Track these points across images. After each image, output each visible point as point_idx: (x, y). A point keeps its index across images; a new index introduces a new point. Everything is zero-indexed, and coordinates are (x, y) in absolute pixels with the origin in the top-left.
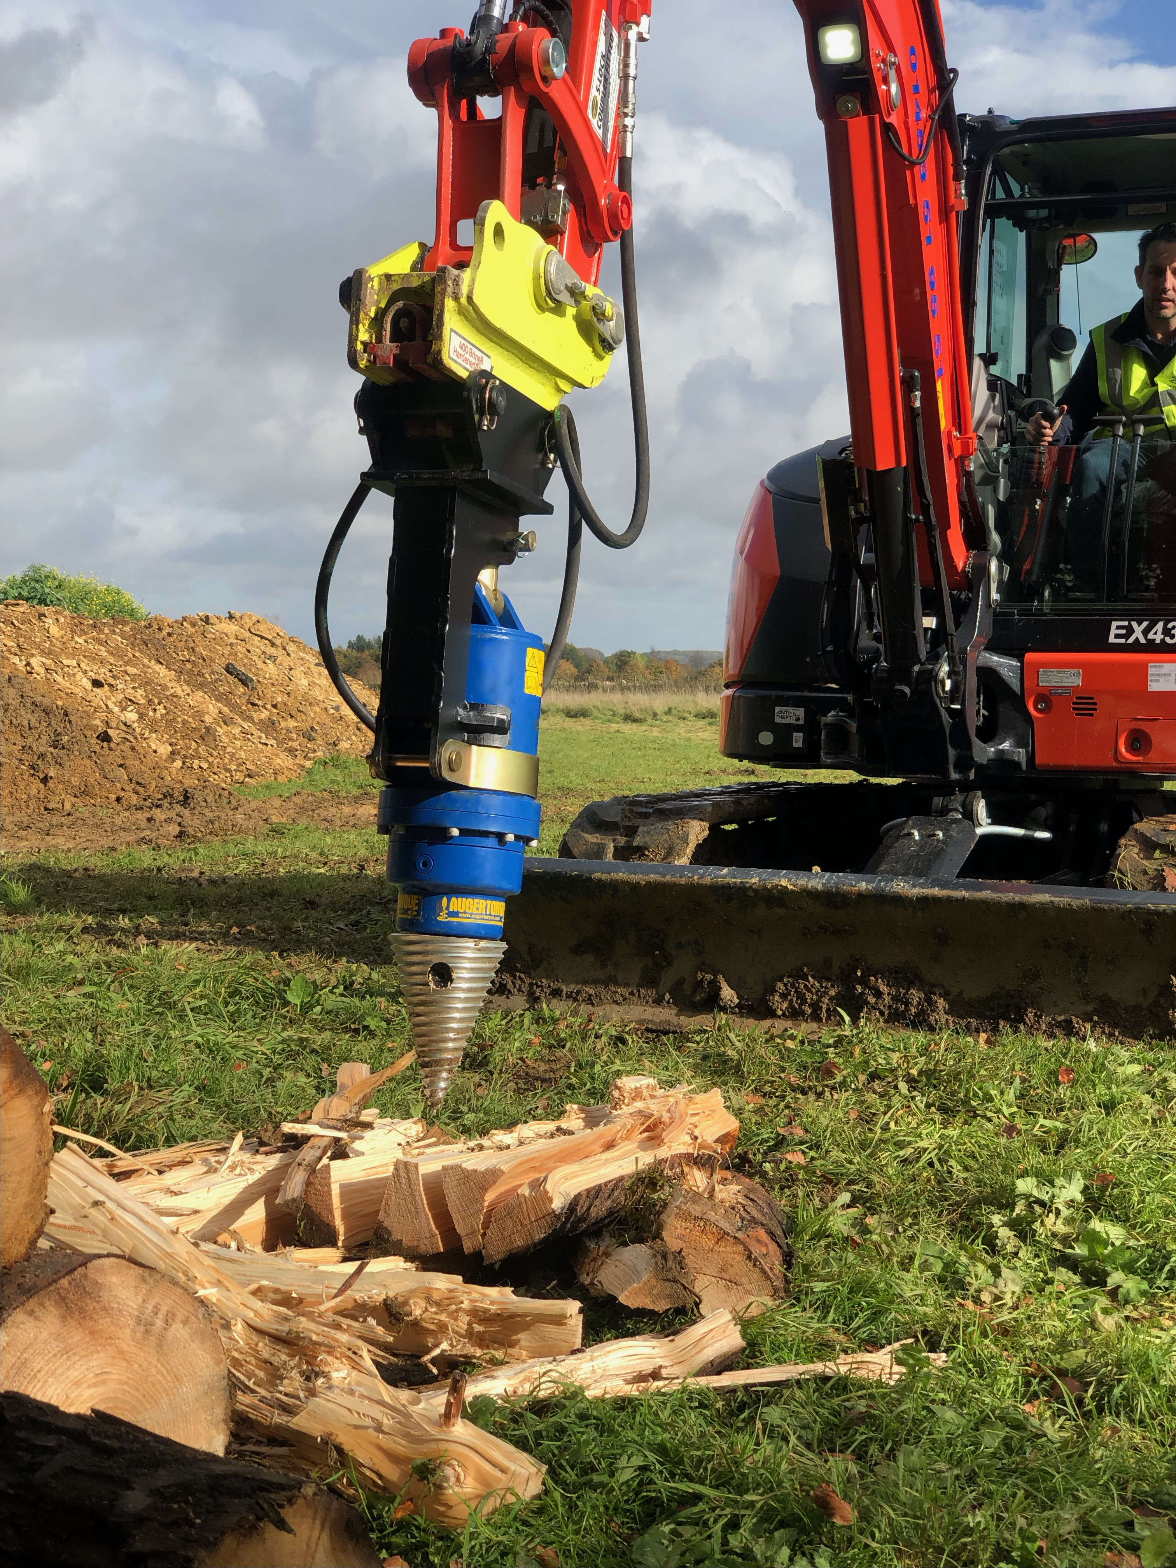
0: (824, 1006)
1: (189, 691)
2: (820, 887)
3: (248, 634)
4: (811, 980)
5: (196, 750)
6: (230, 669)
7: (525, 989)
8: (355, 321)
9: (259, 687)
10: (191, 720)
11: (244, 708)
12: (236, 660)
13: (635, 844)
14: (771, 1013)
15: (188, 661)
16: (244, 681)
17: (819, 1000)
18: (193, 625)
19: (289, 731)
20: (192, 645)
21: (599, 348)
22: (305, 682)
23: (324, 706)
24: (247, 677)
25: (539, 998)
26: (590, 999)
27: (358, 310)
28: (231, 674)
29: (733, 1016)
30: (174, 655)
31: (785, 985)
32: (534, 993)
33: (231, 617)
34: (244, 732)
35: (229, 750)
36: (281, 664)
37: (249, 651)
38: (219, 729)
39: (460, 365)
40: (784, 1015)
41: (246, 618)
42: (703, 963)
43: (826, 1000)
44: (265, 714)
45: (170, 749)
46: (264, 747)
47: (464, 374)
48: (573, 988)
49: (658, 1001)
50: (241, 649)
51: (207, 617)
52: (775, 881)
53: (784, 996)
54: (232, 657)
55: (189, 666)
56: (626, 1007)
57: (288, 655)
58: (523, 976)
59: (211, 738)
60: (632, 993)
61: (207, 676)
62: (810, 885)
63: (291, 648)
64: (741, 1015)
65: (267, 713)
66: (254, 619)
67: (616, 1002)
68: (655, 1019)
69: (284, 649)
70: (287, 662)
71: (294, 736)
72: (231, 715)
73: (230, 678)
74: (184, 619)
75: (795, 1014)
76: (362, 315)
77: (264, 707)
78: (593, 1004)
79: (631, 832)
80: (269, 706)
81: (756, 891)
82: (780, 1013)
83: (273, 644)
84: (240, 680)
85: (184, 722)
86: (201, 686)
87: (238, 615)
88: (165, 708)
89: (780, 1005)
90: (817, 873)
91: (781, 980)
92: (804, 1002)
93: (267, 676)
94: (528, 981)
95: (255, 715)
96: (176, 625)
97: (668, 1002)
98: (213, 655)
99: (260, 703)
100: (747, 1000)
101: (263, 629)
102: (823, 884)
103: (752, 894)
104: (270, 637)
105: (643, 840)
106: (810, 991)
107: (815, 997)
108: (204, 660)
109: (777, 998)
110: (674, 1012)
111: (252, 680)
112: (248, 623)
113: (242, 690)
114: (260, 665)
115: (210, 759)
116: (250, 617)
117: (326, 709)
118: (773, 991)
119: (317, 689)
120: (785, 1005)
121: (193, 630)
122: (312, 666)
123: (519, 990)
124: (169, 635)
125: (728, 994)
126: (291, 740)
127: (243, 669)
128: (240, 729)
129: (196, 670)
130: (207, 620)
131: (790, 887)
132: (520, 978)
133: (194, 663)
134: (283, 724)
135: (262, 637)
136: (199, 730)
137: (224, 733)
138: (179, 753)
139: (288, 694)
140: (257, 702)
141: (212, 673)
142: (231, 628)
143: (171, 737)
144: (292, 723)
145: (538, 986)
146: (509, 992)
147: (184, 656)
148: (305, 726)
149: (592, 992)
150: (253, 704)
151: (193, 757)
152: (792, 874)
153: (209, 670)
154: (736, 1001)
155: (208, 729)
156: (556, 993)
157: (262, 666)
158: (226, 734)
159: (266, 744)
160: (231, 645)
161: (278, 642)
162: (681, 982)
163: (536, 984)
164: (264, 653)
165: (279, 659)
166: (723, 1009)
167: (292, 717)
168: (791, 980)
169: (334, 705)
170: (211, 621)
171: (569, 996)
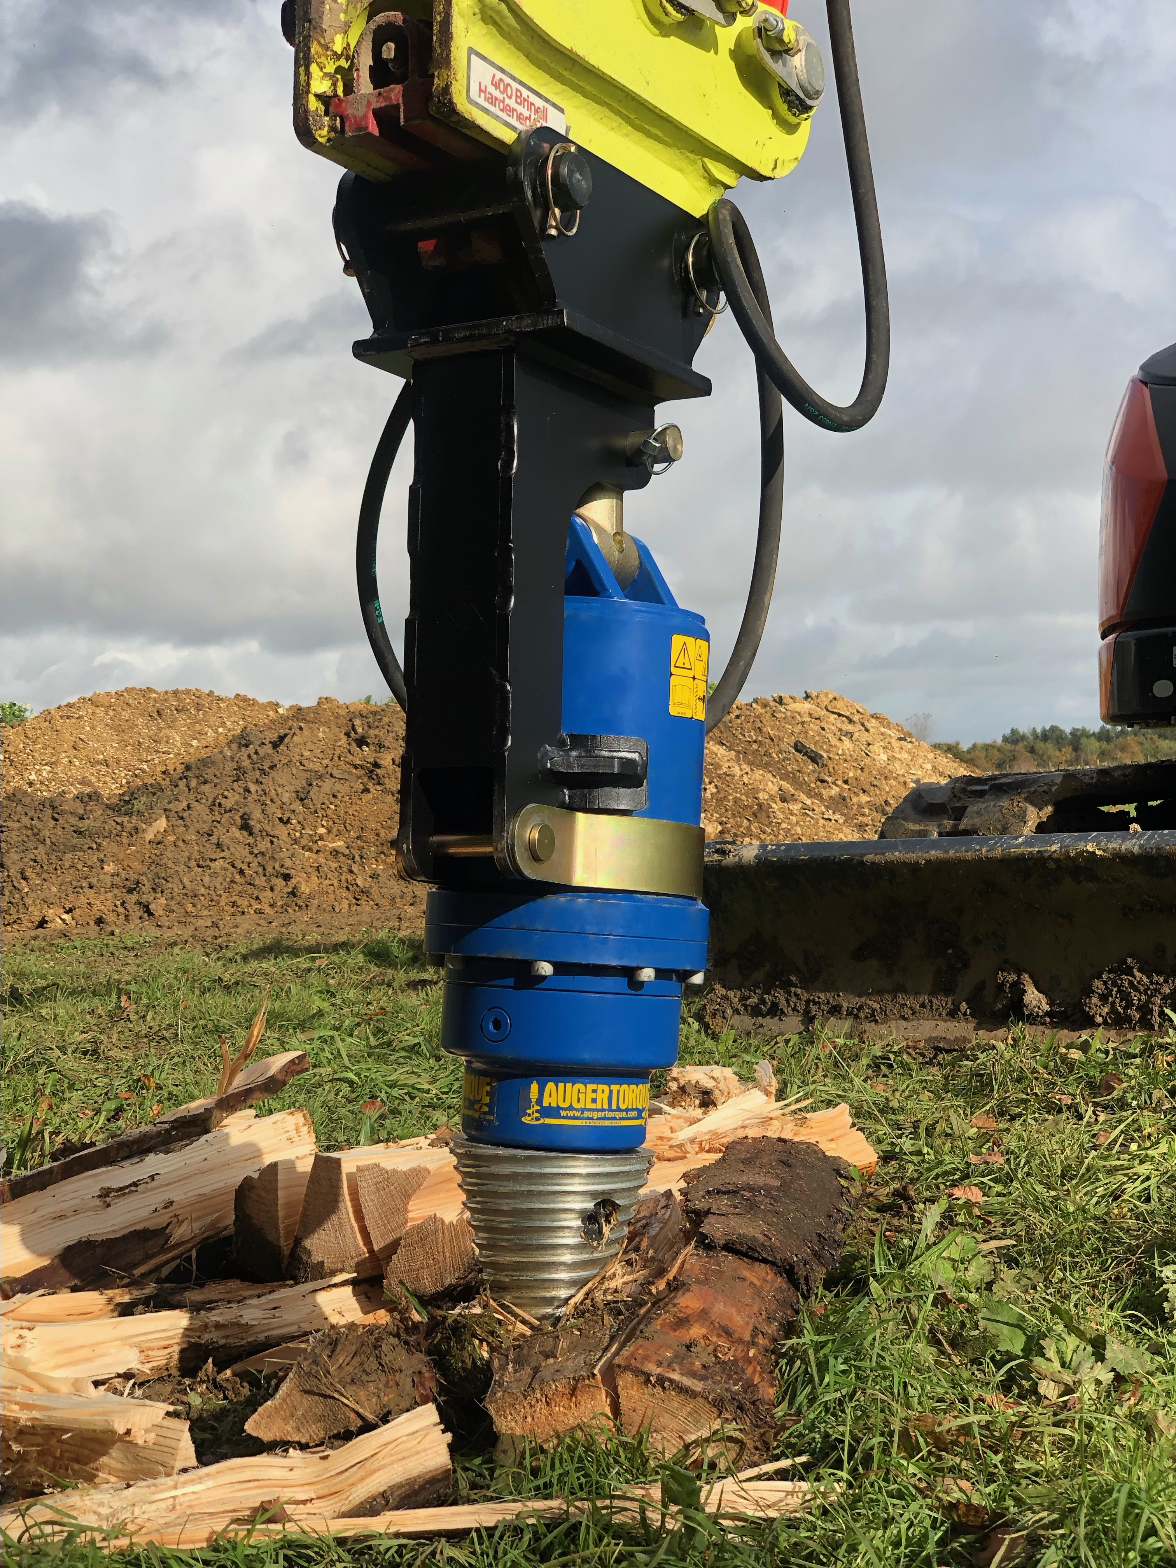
0: (1156, 1009)
1: (748, 770)
2: (1136, 850)
3: (824, 712)
4: (1138, 974)
5: (748, 828)
6: (799, 747)
7: (801, 1007)
8: (303, 61)
9: (830, 763)
10: (743, 797)
11: (813, 785)
12: (806, 738)
13: (962, 827)
14: (1088, 1022)
15: (755, 742)
16: (814, 758)
17: (1149, 1001)
18: (765, 705)
19: (860, 806)
20: (760, 725)
21: (783, 108)
22: (884, 757)
23: (902, 779)
24: (816, 753)
25: (814, 1017)
26: (873, 1015)
27: (307, 39)
28: (799, 751)
29: (1042, 1028)
30: (740, 736)
31: (1105, 983)
32: (809, 1012)
33: (807, 697)
34: (805, 807)
35: (784, 825)
36: (858, 740)
37: (823, 729)
38: (773, 805)
39: (497, 117)
40: (1105, 1022)
41: (822, 696)
42: (1006, 962)
43: (1157, 1000)
44: (835, 791)
45: (720, 828)
46: (826, 823)
47: (508, 136)
48: (856, 1001)
49: (953, 1014)
50: (814, 727)
51: (781, 698)
52: (1081, 846)
53: (1104, 998)
54: (802, 735)
55: (755, 746)
56: (915, 1023)
57: (867, 730)
58: (799, 991)
59: (764, 814)
60: (923, 1006)
61: (774, 755)
62: (1123, 848)
63: (872, 724)
64: (1053, 1025)
65: (838, 789)
66: (831, 697)
67: (903, 1018)
68: (948, 1036)
69: (863, 725)
70: (865, 737)
71: (867, 811)
72: (793, 791)
73: (799, 756)
74: (756, 701)
75: (1118, 1022)
76: (315, 48)
77: (834, 783)
78: (876, 1022)
79: (959, 814)
80: (840, 783)
81: (1057, 861)
82: (1099, 1020)
83: (851, 721)
84: (809, 757)
85: (736, 800)
86: (766, 766)
87: (814, 694)
88: (716, 786)
89: (1100, 1011)
90: (1136, 832)
91: (1099, 977)
92: (1130, 1004)
93: (840, 752)
94: (805, 996)
95: (823, 792)
96: (744, 708)
97: (965, 1014)
98: (782, 734)
99: (829, 779)
100: (1059, 1005)
101: (840, 707)
102: (1140, 846)
103: (1052, 866)
104: (848, 714)
105: (971, 822)
106: (1136, 989)
107: (1143, 997)
108: (772, 740)
109: (1095, 1000)
110: (971, 1026)
111: (822, 756)
112: (825, 701)
113: (811, 767)
114: (834, 741)
115: (763, 836)
116: (827, 695)
117: (905, 783)
118: (1088, 991)
119: (897, 765)
120: (1106, 1010)
121: (763, 711)
122: (893, 741)
123: (794, 1009)
124: (738, 717)
125: (1034, 997)
126: (864, 815)
127: (813, 747)
128: (800, 805)
129: (762, 751)
130: (780, 701)
131: (1098, 853)
132: (796, 995)
133: (760, 743)
134: (855, 800)
135: (839, 715)
136: (751, 807)
137: (779, 809)
138: (729, 832)
139: (862, 769)
140: (827, 778)
141: (780, 752)
142: (807, 706)
143: (721, 816)
144: (864, 798)
145: (815, 1003)
146: (782, 1012)
147: (751, 737)
148: (879, 801)
149: (876, 1006)
150: (823, 781)
151: (744, 835)
152: (1103, 836)
153: (777, 749)
154: (1047, 1008)
155: (760, 805)
156: (835, 1010)
157: (838, 744)
158: (782, 810)
159: (830, 820)
160: (803, 723)
161: (856, 718)
162: (981, 987)
163: (814, 1001)
164: (840, 730)
165: (856, 735)
166: (1032, 1019)
167: (864, 792)
168: (1112, 976)
169: (915, 778)
170: (784, 701)
171: (849, 1013)
